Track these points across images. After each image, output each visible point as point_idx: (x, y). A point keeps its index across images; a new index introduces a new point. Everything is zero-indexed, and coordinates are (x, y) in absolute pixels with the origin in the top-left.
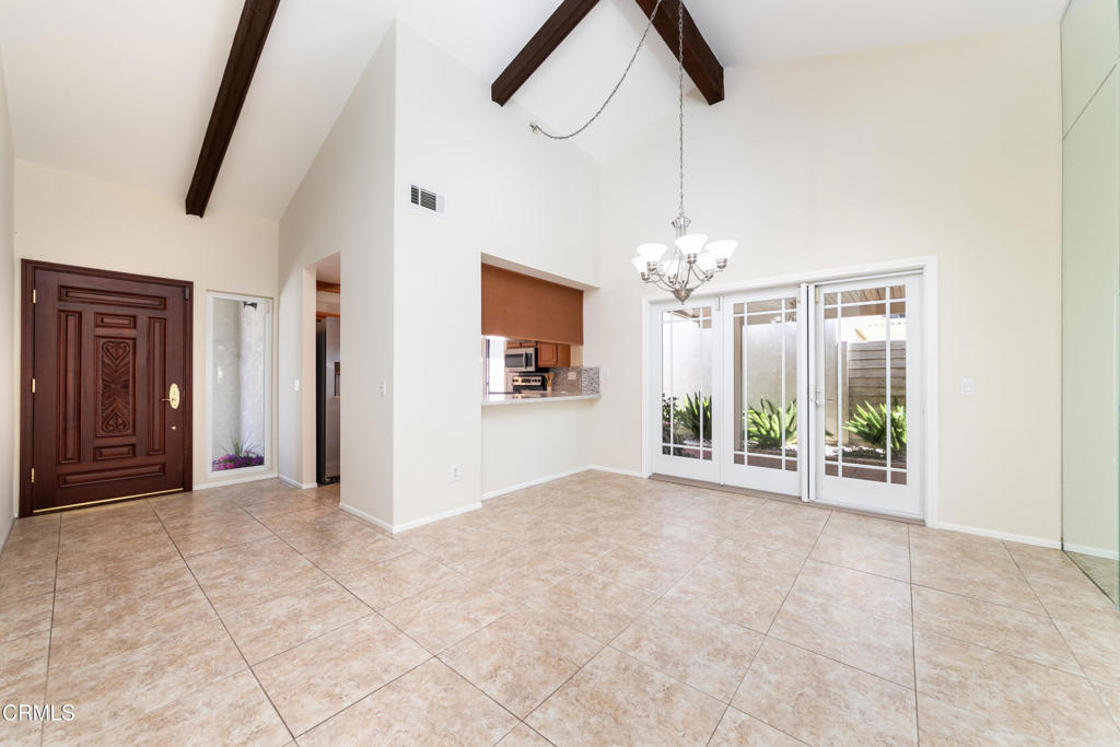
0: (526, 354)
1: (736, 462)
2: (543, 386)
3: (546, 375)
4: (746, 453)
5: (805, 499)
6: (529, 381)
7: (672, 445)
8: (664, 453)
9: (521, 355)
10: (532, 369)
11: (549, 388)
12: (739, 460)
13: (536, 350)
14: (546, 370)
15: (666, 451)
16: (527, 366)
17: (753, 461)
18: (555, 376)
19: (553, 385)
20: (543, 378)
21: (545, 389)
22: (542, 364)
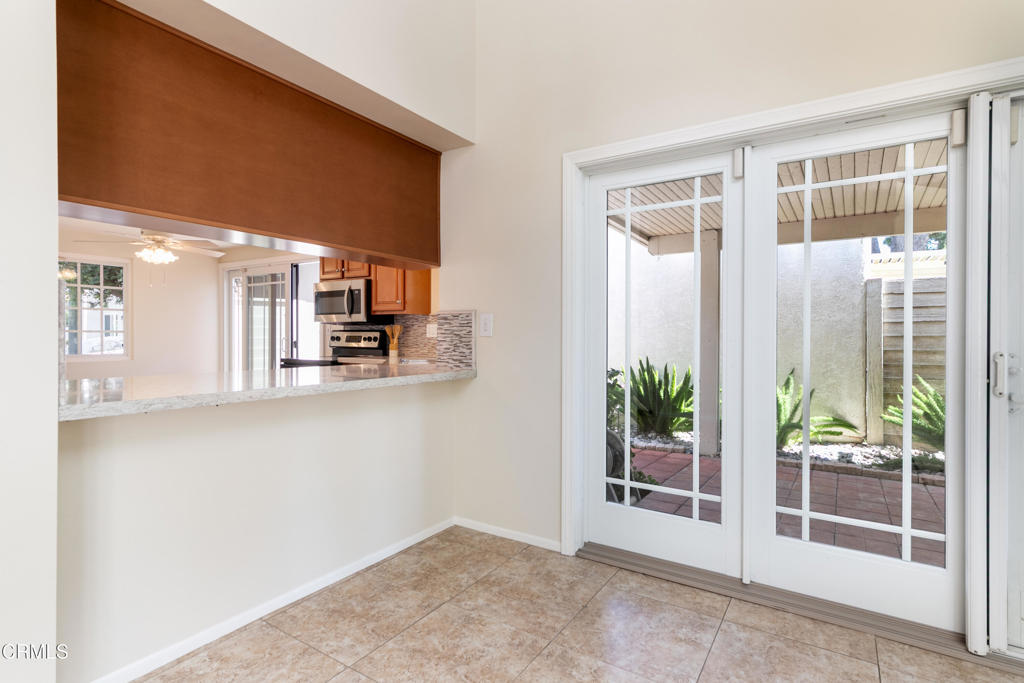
0: (351, 291)
1: (780, 531)
2: (383, 349)
3: (387, 329)
4: (806, 514)
5: (977, 643)
6: (358, 340)
7: (627, 483)
8: (609, 498)
9: (340, 293)
10: (361, 317)
11: (393, 353)
12: (787, 526)
13: (369, 284)
14: (389, 319)
15: (615, 494)
16: (351, 312)
17: (824, 533)
18: (406, 330)
19: (401, 346)
20: (383, 334)
21: (386, 354)
22: (379, 308)
